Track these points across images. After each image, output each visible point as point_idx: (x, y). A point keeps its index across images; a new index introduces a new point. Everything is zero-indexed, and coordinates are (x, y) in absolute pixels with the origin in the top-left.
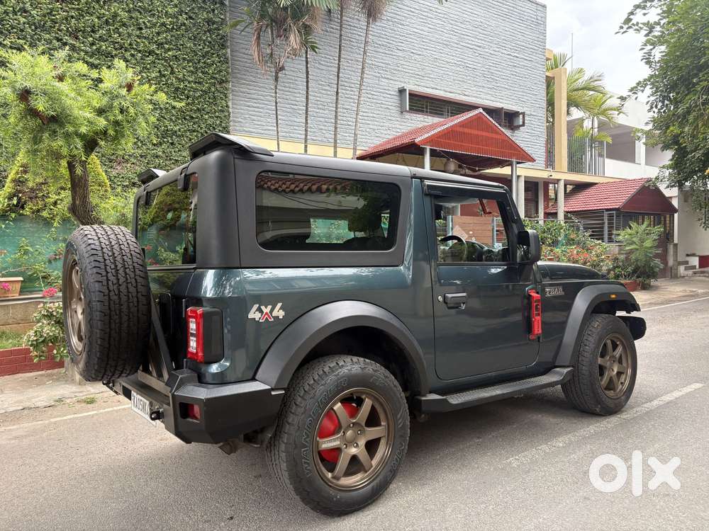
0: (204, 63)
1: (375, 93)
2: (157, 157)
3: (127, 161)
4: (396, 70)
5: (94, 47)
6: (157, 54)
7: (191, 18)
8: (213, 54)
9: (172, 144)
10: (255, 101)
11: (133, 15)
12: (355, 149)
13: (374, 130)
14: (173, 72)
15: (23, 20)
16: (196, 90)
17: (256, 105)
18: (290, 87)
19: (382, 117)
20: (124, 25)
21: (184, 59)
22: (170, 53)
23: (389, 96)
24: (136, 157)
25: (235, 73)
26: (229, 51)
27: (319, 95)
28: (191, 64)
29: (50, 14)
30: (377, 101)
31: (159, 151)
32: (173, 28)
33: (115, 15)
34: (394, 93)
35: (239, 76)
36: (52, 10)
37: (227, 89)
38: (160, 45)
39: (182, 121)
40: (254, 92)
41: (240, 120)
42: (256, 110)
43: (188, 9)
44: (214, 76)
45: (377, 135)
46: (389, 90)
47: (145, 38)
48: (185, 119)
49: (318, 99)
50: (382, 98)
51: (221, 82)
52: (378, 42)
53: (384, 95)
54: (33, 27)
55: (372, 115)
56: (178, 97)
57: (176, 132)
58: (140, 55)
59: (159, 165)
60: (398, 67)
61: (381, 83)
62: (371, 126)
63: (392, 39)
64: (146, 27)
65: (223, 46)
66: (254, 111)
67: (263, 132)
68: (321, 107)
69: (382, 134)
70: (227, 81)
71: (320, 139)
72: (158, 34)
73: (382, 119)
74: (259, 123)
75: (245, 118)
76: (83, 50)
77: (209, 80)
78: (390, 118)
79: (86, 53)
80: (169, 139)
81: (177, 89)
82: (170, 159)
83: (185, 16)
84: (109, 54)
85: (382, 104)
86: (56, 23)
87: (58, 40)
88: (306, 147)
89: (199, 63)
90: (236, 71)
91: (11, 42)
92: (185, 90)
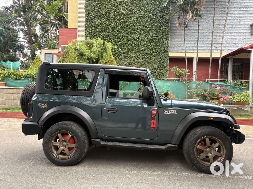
0: (160, 29)
1: (237, 28)
2: (143, 62)
3: (134, 64)
4: (250, 17)
5: (127, 31)
6: (145, 30)
7: (157, 16)
8: (163, 26)
9: (148, 57)
10: (180, 39)
11: (139, 19)
12: (221, 53)
13: (235, 44)
14: (149, 35)
15: (109, 27)
16: (157, 39)
17: (180, 41)
18: (195, 32)
19: (240, 38)
20: (136, 23)
21: (153, 30)
22: (149, 29)
23: (245, 29)
24: (137, 63)
25: (173, 31)
26: (170, 24)
27: (208, 33)
28: (155, 31)
29: (116, 24)
30: (238, 32)
31: (143, 60)
32: (150, 21)
33: (133, 20)
34: (248, 27)
35: (174, 31)
36: (117, 23)
37: (168, 37)
38: (146, 27)
39: (152, 50)
40: (180, 36)
41: (174, 47)
42: (180, 42)
43: (156, 13)
44: (163, 33)
45: (237, 46)
46: (245, 26)
47: (142, 25)
48: (153, 49)
49: (207, 35)
50: (240, 30)
51: (166, 35)
52: (240, 7)
53: (242, 29)
54: (112, 29)
55: (234, 38)
56: (150, 42)
57: (149, 53)
58: (140, 31)
59: (143, 64)
60: (251, 15)
61: (240, 24)
62: (234, 43)
63: (248, 3)
64: (142, 22)
65: (168, 23)
66: (179, 43)
67: (182, 50)
68: (208, 38)
69: (239, 45)
70: (168, 34)
71: (207, 50)
72: (146, 23)
73: (241, 39)
74: (181, 47)
75: (176, 46)
76: (124, 33)
77: (161, 35)
78: (244, 38)
79: (125, 33)
80: (147, 56)
81: (150, 40)
82: (147, 63)
83: (154, 16)
84: (131, 32)
85: (240, 32)
86: (118, 26)
87: (118, 31)
88: (197, 54)
89: (158, 30)
90: (173, 30)
91: (106, 34)
92: (153, 39)
